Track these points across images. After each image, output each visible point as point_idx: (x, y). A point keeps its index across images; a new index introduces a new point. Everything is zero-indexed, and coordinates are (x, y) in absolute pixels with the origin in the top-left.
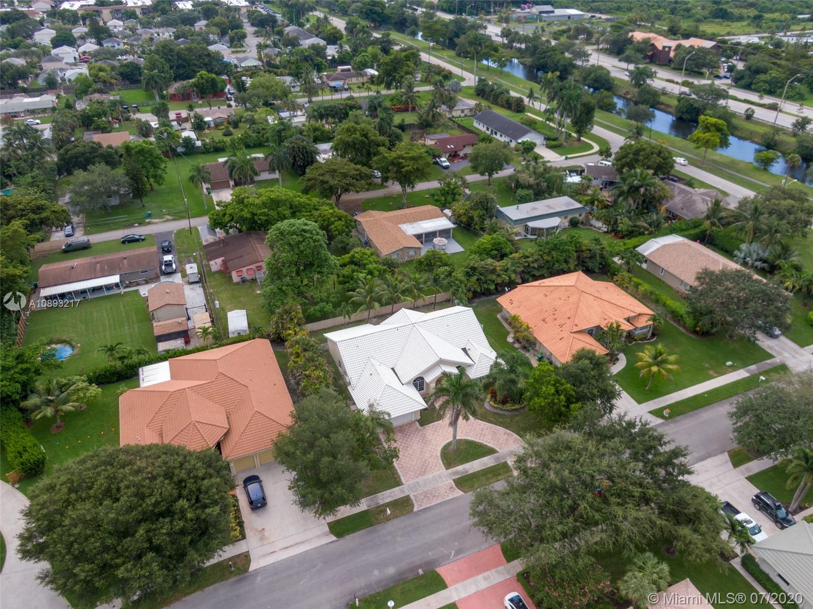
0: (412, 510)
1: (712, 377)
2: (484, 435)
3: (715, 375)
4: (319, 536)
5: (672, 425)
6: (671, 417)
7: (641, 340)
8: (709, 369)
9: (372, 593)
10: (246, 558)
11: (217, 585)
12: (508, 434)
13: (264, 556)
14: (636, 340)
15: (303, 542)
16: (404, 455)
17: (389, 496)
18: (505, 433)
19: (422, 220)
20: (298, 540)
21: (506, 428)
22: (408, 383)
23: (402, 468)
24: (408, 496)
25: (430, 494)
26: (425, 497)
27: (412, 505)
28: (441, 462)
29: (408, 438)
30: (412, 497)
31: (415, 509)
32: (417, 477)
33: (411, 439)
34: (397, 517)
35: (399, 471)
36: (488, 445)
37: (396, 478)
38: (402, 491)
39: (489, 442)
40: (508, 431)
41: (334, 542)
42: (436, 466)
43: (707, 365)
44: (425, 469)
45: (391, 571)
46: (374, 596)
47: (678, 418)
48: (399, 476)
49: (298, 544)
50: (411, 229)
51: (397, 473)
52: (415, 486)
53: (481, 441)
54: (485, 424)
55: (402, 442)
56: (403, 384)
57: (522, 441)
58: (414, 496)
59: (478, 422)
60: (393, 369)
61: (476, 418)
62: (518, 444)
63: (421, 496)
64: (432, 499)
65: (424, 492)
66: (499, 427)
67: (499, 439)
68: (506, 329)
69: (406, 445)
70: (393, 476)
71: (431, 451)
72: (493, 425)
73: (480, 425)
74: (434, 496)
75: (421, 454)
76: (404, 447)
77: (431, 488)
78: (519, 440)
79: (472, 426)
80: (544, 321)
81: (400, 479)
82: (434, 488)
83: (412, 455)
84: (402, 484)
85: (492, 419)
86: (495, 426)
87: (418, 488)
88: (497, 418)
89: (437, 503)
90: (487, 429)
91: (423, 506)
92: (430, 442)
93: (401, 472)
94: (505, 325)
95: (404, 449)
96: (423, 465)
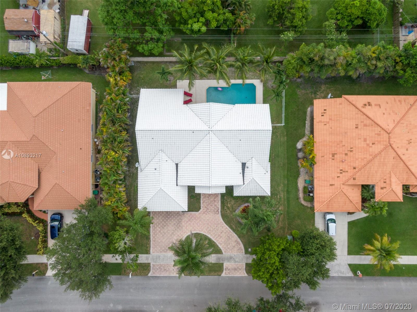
0: (148, 274)
2: (221, 237)
10: (45, 266)
12: (238, 243)
16: (160, 231)
18: (236, 241)
21: (239, 237)
22: (182, 186)
23: (154, 241)
24: (149, 264)
25: (163, 267)
26: (159, 268)
27: (149, 271)
29: (169, 218)
30: (151, 265)
31: (149, 275)
32: (161, 252)
34: (137, 275)
35: (151, 243)
36: (219, 246)
37: (147, 247)
38: (147, 259)
39: (221, 244)
40: (239, 240)
45: (120, 307)
48: (150, 247)
51: (150, 244)
52: (157, 258)
53: (215, 241)
54: (227, 228)
55: (163, 220)
56: (177, 185)
57: (244, 251)
58: (153, 265)
59: (223, 224)
60: (177, 165)
61: (223, 220)
62: (239, 253)
63: (157, 266)
64: (163, 272)
65: (160, 264)
66: (235, 235)
67: (229, 244)
68: (305, 131)
69: (165, 224)
70: (146, 245)
71: (179, 236)
72: (232, 231)
73: (223, 227)
74: (165, 270)
75: (171, 235)
76: (163, 225)
77: (165, 264)
78: (242, 250)
79: (217, 227)
80: (333, 156)
81: (150, 249)
82: (168, 264)
83: (165, 234)
84: (150, 254)
85: (234, 226)
86: (233, 232)
87: (158, 260)
88: (237, 227)
89: (164, 275)
90: (225, 233)
91: (155, 274)
92: (182, 228)
93: (153, 244)
94: (306, 125)
95: (162, 227)
96: (169, 245)
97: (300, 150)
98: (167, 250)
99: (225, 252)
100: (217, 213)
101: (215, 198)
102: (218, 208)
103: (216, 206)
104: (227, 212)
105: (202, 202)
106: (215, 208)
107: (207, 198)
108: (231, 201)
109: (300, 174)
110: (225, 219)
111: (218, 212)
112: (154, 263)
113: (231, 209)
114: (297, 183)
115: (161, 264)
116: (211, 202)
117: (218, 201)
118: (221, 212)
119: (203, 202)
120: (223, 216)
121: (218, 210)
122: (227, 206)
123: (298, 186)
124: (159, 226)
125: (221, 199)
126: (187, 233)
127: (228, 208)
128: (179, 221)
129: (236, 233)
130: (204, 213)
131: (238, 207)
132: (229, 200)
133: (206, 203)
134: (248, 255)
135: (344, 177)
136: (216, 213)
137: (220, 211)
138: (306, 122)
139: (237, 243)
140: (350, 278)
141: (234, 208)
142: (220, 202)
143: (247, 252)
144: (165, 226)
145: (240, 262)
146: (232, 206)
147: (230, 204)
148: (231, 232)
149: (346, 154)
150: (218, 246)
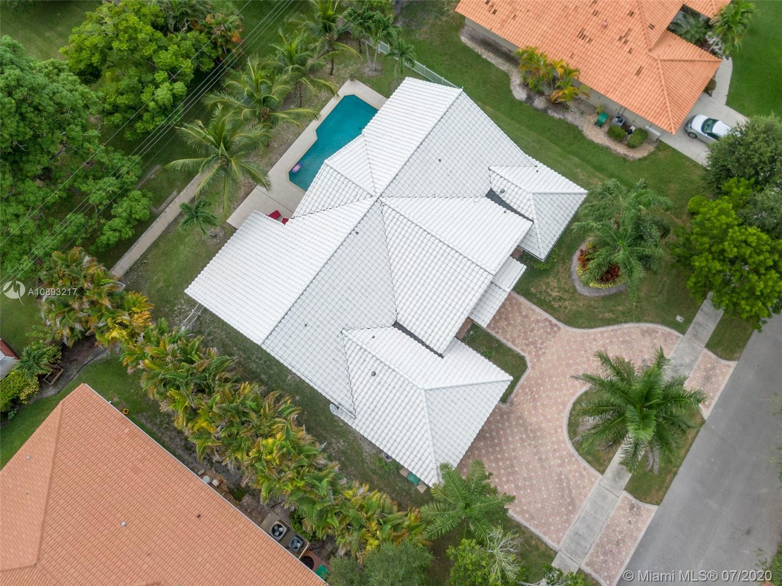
12: (649, 332)
16: (517, 487)
18: (644, 333)
21: (639, 321)
22: (449, 348)
23: (532, 518)
24: (580, 571)
25: (608, 543)
26: (605, 554)
28: (585, 464)
29: (499, 444)
30: (588, 570)
32: (568, 521)
33: (507, 443)
35: (533, 529)
37: (537, 548)
40: (645, 326)
42: (582, 476)
44: (570, 496)
48: (539, 539)
51: (532, 535)
52: (578, 544)
54: (602, 333)
55: (497, 460)
56: (441, 356)
57: (676, 333)
58: (587, 564)
59: (589, 335)
60: (397, 325)
61: (580, 327)
62: (673, 344)
63: (598, 557)
64: (619, 553)
65: (598, 545)
66: (626, 326)
67: (641, 351)
68: (498, 69)
69: (508, 462)
70: (529, 545)
71: (555, 451)
72: (615, 327)
73: (594, 339)
74: (618, 544)
75: (543, 467)
76: (506, 468)
77: (603, 531)
78: (670, 334)
79: (586, 351)
80: (582, 36)
81: (546, 544)
82: (608, 527)
83: (530, 479)
84: (556, 553)
85: (607, 315)
86: (620, 326)
87: (583, 543)
88: (613, 308)
89: (630, 555)
90: (611, 342)
91: (615, 576)
92: (540, 429)
93: (537, 526)
94: (489, 59)
95: (509, 474)
96: (563, 490)
97: (530, 98)
98: (572, 502)
100: (555, 329)
101: (520, 313)
102: (546, 319)
103: (538, 321)
104: (566, 308)
105: (509, 344)
106: (543, 328)
107: (510, 327)
108: (548, 283)
109: (577, 127)
110: (580, 322)
111: (556, 325)
112: (586, 560)
113: (566, 296)
114: (591, 143)
115: (598, 541)
116: (523, 325)
117: (530, 309)
118: (559, 320)
119: (513, 342)
120: (572, 320)
121: (550, 322)
122: (554, 299)
123: (598, 144)
124: (504, 479)
125: (530, 300)
126: (561, 427)
127: (560, 299)
128: (522, 425)
129: (626, 322)
130: (538, 356)
131: (570, 277)
132: (544, 287)
133: (519, 336)
134: (690, 330)
135: (637, 40)
136: (555, 332)
137: (554, 321)
138: (484, 57)
139: (650, 334)
141: (567, 287)
142: (534, 307)
143: (682, 329)
144: (512, 466)
145: (697, 358)
146: (560, 289)
147: (552, 290)
148: (616, 330)
149: (596, 13)
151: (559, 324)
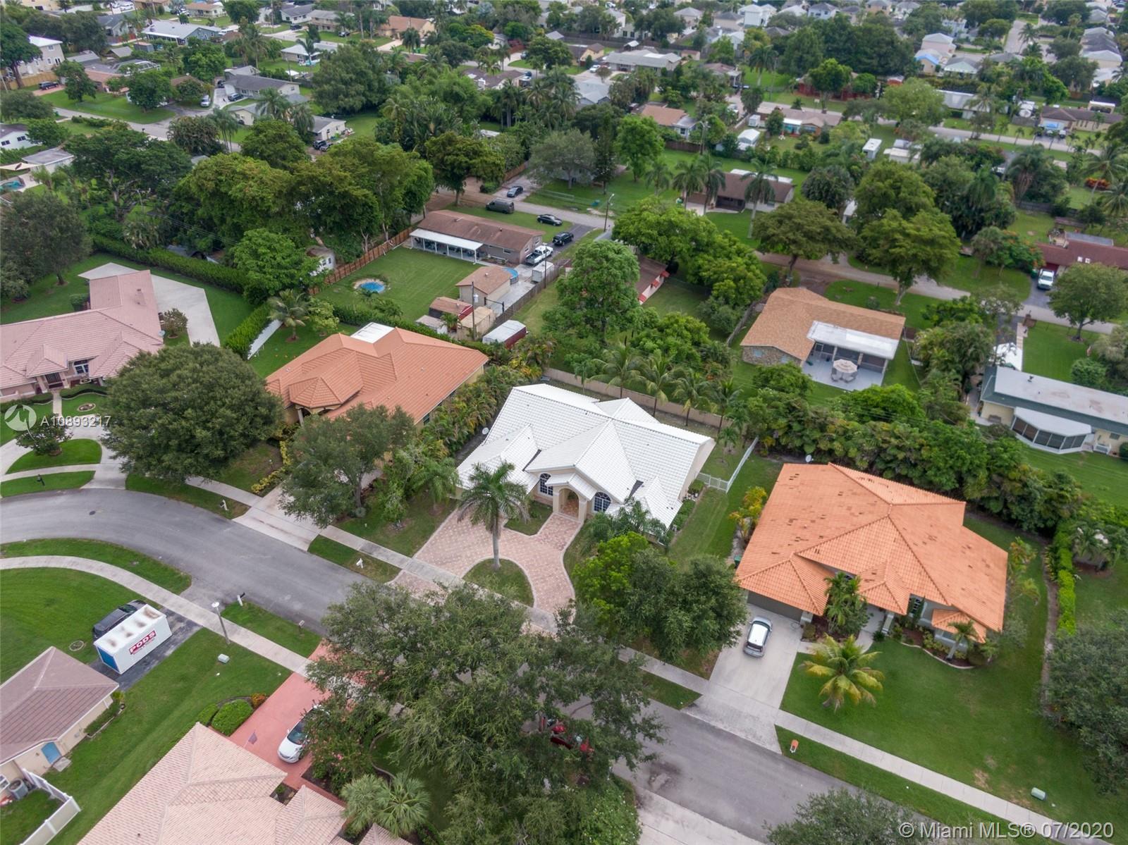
0: (385, 581)
1: (971, 782)
2: (545, 581)
3: (982, 782)
4: (300, 538)
5: (782, 767)
6: (798, 757)
7: (935, 652)
8: (985, 769)
9: (264, 608)
10: (243, 509)
11: (205, 511)
13: (254, 519)
14: (924, 646)
15: (286, 532)
16: (450, 537)
17: (387, 556)
19: (857, 329)
20: (284, 528)
22: (529, 473)
23: (432, 544)
24: (400, 570)
25: (417, 583)
26: (410, 582)
27: (391, 578)
28: (469, 568)
30: (401, 573)
31: (388, 583)
32: (431, 562)
34: (366, 576)
35: (425, 545)
36: (534, 593)
37: (414, 548)
38: (402, 561)
39: (538, 591)
41: (302, 551)
43: (991, 762)
44: (447, 562)
45: (297, 607)
46: (260, 610)
47: (806, 768)
48: (419, 549)
49: (282, 530)
50: (822, 332)
51: (422, 545)
52: (417, 567)
53: (531, 583)
54: (563, 573)
56: (524, 470)
58: (404, 573)
59: (560, 566)
60: (539, 451)
61: (564, 561)
63: (409, 577)
65: (416, 577)
66: (571, 587)
67: (553, 597)
69: (466, 531)
70: (416, 544)
71: (476, 553)
72: (569, 581)
73: (557, 569)
74: (417, 589)
75: (464, 547)
76: (462, 530)
77: (425, 580)
79: (547, 565)
80: (791, 521)
81: (416, 552)
83: (456, 541)
84: (411, 557)
86: (570, 583)
87: (417, 570)
90: (557, 579)
91: (396, 586)
92: (489, 545)
93: (427, 547)
96: (451, 558)
98: (443, 564)
99: (538, 606)
100: (560, 548)
102: (566, 543)
103: (563, 538)
104: (576, 552)
105: (544, 526)
106: (559, 541)
107: (556, 526)
110: (568, 561)
111: (563, 548)
112: (407, 572)
115: (419, 577)
116: (559, 532)
118: (567, 549)
119: (546, 528)
120: (566, 556)
122: (582, 546)
124: (455, 530)
125: (578, 535)
129: (574, 586)
130: (539, 540)
133: (551, 530)
135: (800, 546)
136: (557, 548)
137: (566, 547)
140: (772, 755)
141: (592, 551)
142: (573, 537)
144: (464, 533)
148: (567, 581)
149: (813, 521)
150: (531, 592)
151: (564, 550)
